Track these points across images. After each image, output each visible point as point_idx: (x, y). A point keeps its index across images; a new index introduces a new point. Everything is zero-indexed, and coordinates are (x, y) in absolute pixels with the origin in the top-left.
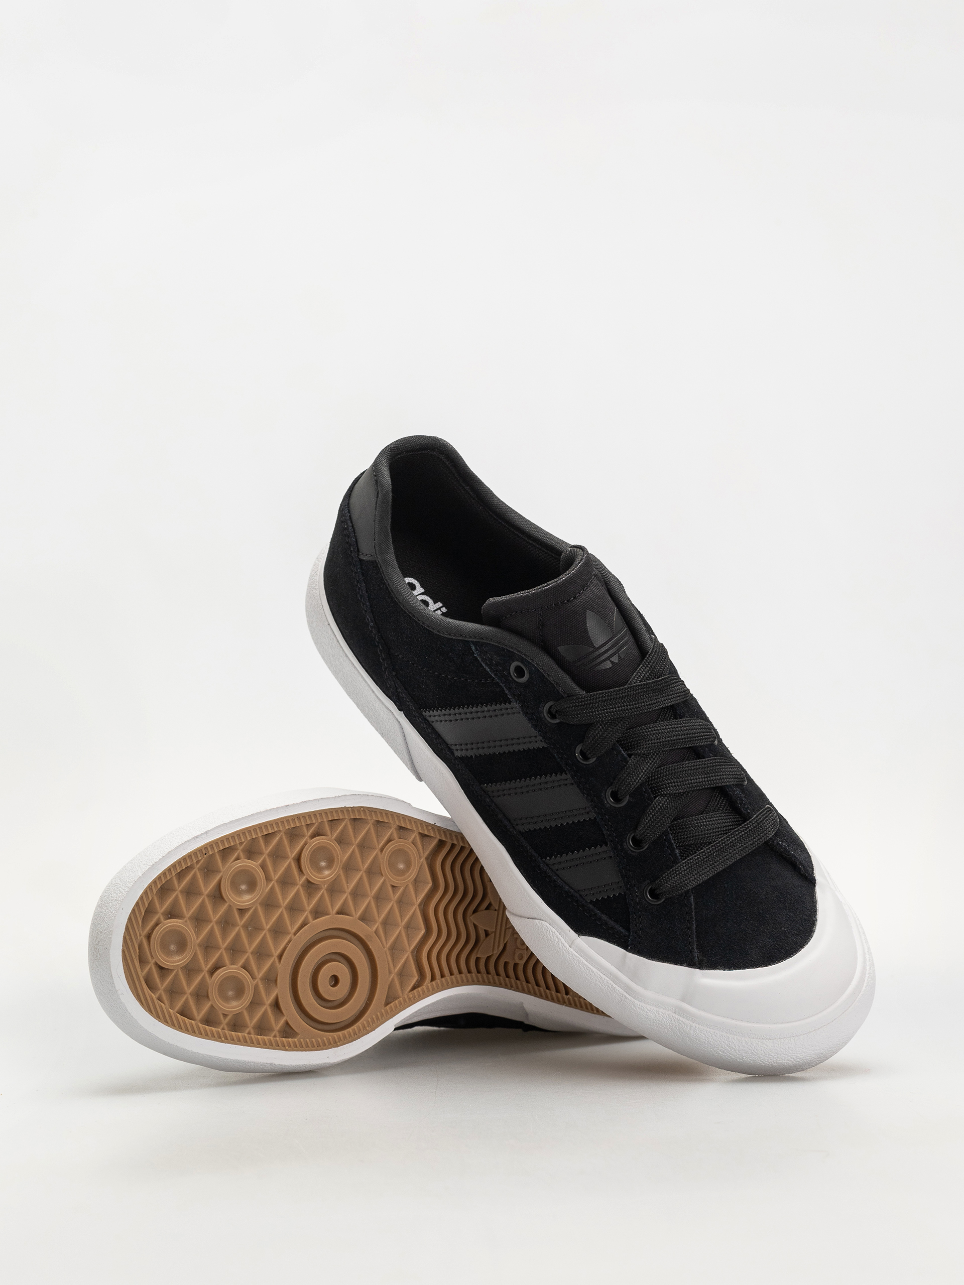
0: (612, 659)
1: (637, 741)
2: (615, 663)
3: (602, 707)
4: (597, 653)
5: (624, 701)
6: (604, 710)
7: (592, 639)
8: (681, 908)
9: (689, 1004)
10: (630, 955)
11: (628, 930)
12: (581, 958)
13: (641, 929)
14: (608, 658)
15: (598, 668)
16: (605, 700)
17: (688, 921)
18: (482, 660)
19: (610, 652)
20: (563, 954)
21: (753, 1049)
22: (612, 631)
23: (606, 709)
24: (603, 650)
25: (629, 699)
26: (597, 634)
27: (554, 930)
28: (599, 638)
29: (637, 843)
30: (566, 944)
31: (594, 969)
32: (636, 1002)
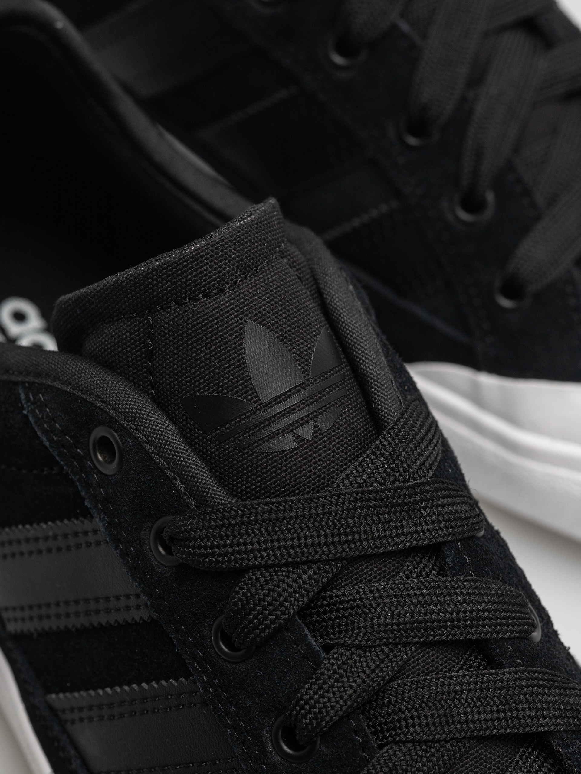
0: (299, 432)
1: (347, 618)
2: (303, 440)
3: (269, 535)
4: (265, 414)
5: (321, 525)
6: (272, 541)
7: (255, 383)
14: (290, 429)
15: (265, 447)
16: (277, 519)
18: (36, 423)
19: (293, 417)
22: (305, 371)
23: (278, 540)
24: (278, 409)
25: (333, 522)
26: (267, 374)
28: (272, 382)
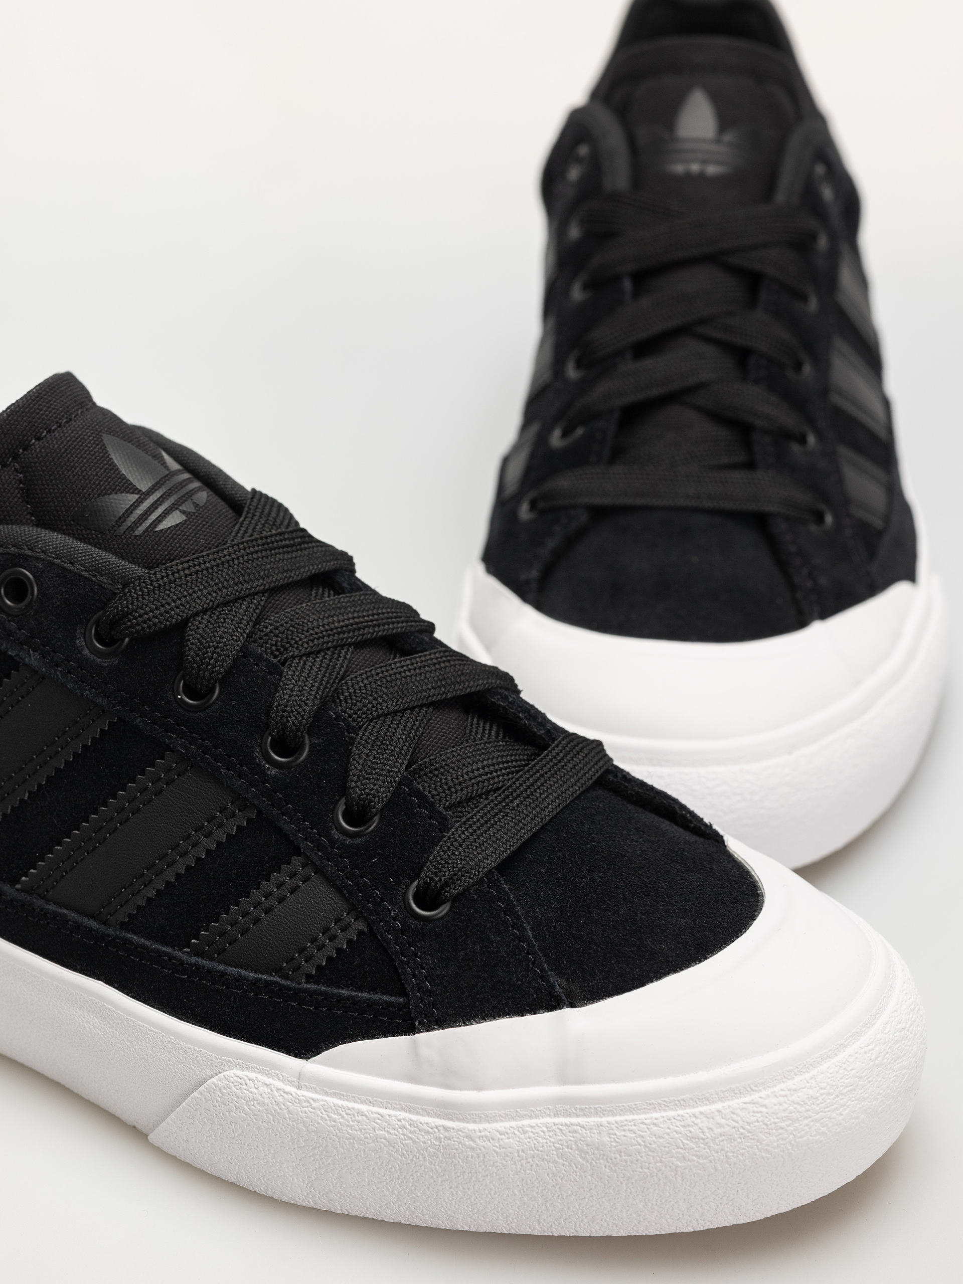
2: (189, 513)
8: (490, 906)
9: (579, 1081)
10: (423, 1037)
11: (403, 992)
12: (329, 1099)
13: (426, 977)
17: (512, 926)
20: (289, 1112)
21: (741, 1123)
22: (165, 467)
27: (253, 1075)
29: (357, 816)
30: (289, 1088)
31: (364, 1108)
32: (471, 1126)
